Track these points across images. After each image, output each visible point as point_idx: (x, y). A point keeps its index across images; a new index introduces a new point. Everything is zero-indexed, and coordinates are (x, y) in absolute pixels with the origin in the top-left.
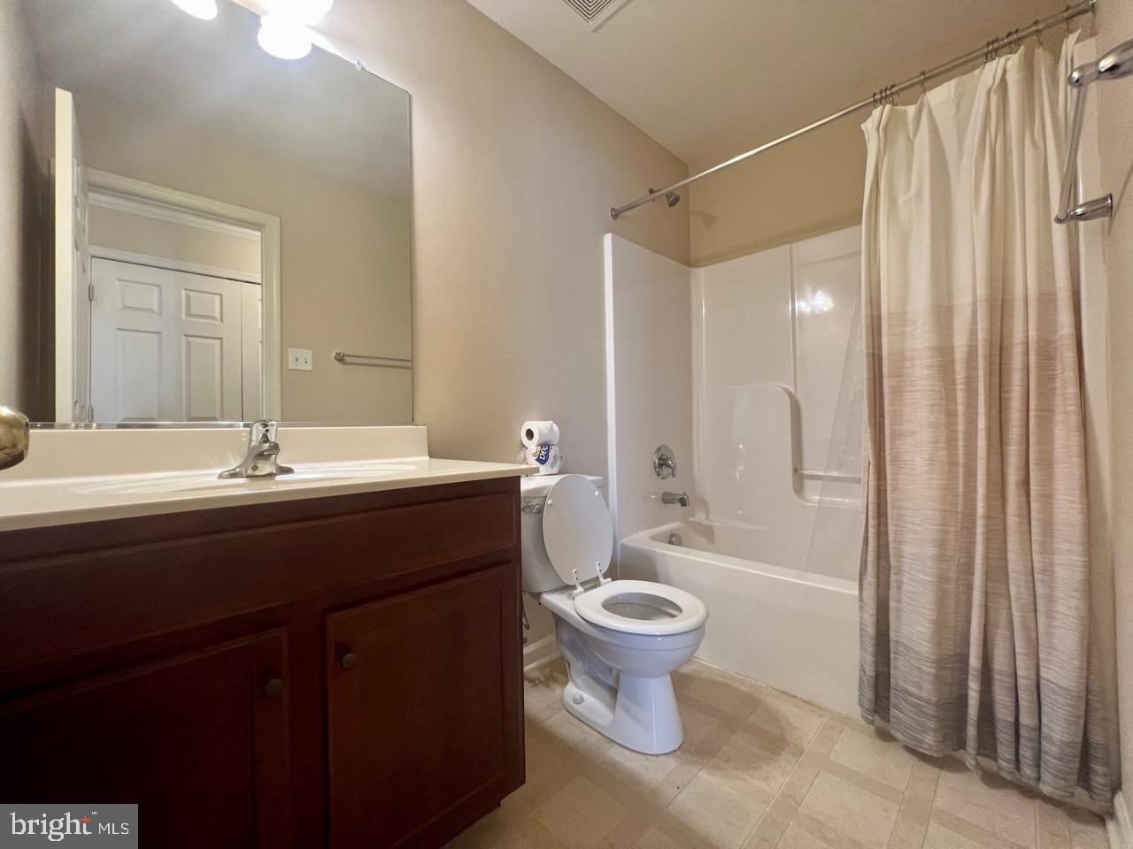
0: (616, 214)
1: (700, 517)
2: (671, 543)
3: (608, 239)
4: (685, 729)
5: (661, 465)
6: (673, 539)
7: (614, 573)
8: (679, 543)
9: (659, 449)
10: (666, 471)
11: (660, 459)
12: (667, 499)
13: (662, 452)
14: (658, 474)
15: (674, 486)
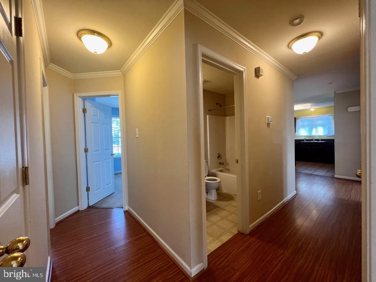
0: (209, 110)
1: (227, 167)
2: (221, 172)
3: (208, 116)
4: (218, 198)
5: (219, 157)
6: (221, 171)
7: (208, 176)
8: (222, 172)
9: (218, 154)
10: (220, 158)
11: (219, 156)
12: (220, 163)
13: (219, 154)
14: (218, 159)
15: (221, 161)
